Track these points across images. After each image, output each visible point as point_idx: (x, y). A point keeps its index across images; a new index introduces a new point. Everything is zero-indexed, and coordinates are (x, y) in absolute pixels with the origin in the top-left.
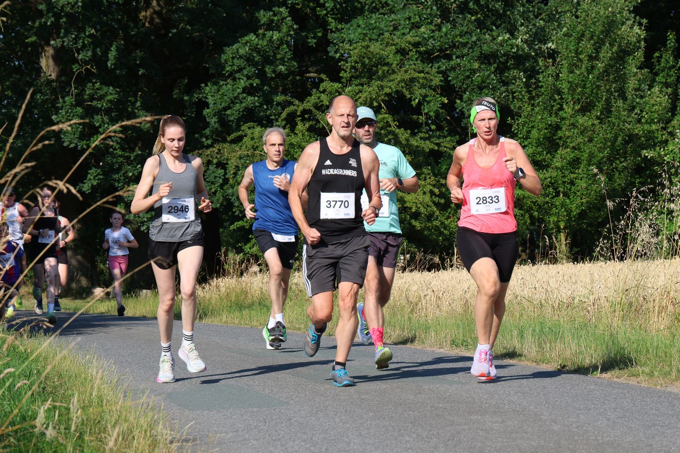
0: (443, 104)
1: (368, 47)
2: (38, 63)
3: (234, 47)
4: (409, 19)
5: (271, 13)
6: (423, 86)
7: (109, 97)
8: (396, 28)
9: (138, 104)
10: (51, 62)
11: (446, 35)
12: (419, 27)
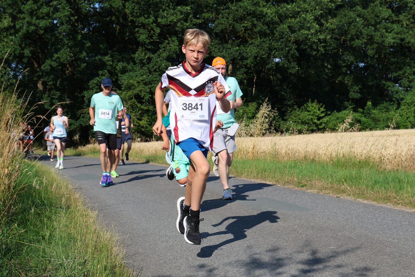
0: (150, 97)
1: (129, 81)
2: (37, 85)
3: (92, 81)
4: (140, 73)
5: (102, 72)
6: (144, 92)
7: (58, 95)
8: (137, 76)
9: (66, 97)
10: (41, 85)
11: (150, 78)
12: (143, 76)
